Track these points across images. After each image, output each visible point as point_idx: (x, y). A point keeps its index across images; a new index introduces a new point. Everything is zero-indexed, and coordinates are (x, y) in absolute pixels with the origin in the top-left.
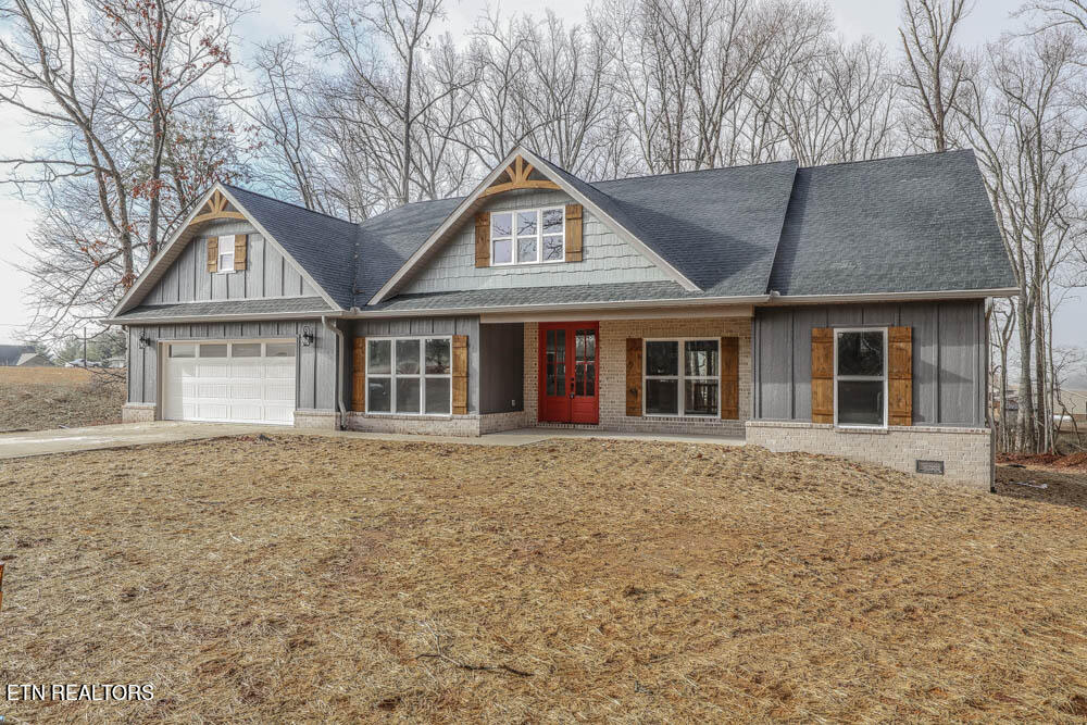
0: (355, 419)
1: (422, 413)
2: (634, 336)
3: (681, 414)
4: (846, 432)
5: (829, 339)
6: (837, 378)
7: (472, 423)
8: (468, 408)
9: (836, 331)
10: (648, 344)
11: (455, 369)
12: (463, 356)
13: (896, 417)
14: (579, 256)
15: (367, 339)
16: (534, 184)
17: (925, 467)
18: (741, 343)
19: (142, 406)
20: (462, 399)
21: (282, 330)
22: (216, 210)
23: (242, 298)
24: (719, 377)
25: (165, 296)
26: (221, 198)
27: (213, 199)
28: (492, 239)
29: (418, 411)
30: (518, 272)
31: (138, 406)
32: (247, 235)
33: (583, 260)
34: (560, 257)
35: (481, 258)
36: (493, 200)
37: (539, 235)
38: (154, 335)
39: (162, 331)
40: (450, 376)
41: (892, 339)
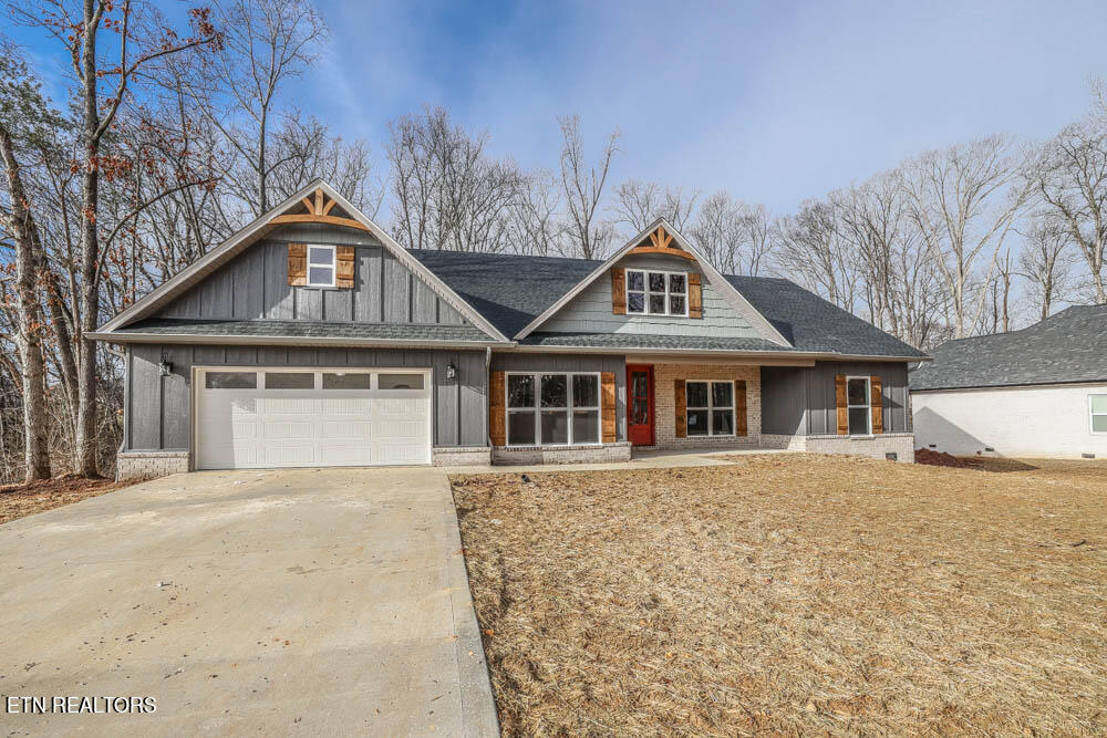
0: (496, 453)
1: (569, 444)
2: (680, 378)
3: (710, 435)
4: (855, 439)
5: (843, 383)
6: (848, 407)
7: (623, 448)
8: (618, 436)
9: (848, 378)
10: (689, 384)
11: (604, 403)
12: (612, 391)
13: (876, 429)
14: (698, 314)
15: (507, 373)
16: (673, 251)
17: (889, 457)
18: (749, 385)
19: (162, 453)
20: (612, 429)
21: (409, 360)
22: (319, 212)
23: (349, 320)
24: (734, 408)
25: (205, 307)
26: (326, 199)
27: (312, 198)
28: (627, 292)
29: (565, 441)
30: (651, 321)
31: (155, 454)
32: (356, 249)
33: (702, 318)
34: (683, 313)
35: (618, 304)
36: (631, 259)
37: (667, 294)
38: (181, 359)
39: (199, 354)
40: (599, 408)
41: (873, 383)
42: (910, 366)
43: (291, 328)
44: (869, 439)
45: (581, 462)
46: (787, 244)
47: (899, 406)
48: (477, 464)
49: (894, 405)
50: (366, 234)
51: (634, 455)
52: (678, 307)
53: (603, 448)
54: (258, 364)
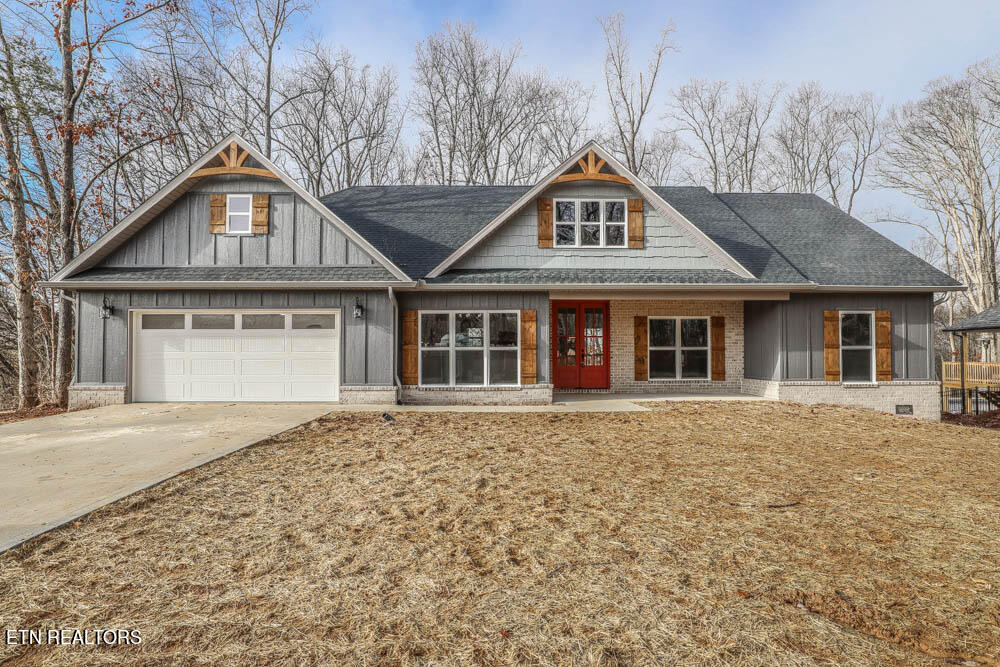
0: (407, 392)
1: (486, 384)
2: (641, 314)
3: (679, 378)
4: (850, 387)
5: (835, 319)
6: (841, 348)
7: (543, 391)
8: (538, 377)
9: (841, 312)
10: (651, 321)
11: (524, 342)
12: (533, 330)
13: (882, 375)
14: (640, 244)
15: (420, 313)
16: (606, 177)
17: (901, 410)
18: (726, 321)
19: (103, 386)
20: (531, 370)
21: (320, 300)
22: (233, 164)
23: (264, 264)
24: (709, 348)
25: (140, 257)
26: (240, 150)
27: (227, 151)
28: (555, 223)
29: (482, 382)
30: (582, 254)
31: (97, 387)
32: (270, 196)
33: (644, 248)
34: (622, 243)
35: (544, 239)
36: (556, 187)
37: (602, 223)
38: (121, 302)
39: (135, 298)
40: (518, 348)
41: (878, 319)
42: (937, 297)
43: (212, 273)
44: (873, 387)
45: (496, 404)
46: (907, 140)
47: (918, 348)
48: (383, 403)
49: (908, 346)
50: (277, 182)
51: (556, 398)
52: (615, 237)
53: (521, 389)
54: (184, 306)
